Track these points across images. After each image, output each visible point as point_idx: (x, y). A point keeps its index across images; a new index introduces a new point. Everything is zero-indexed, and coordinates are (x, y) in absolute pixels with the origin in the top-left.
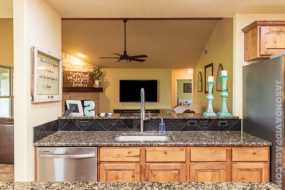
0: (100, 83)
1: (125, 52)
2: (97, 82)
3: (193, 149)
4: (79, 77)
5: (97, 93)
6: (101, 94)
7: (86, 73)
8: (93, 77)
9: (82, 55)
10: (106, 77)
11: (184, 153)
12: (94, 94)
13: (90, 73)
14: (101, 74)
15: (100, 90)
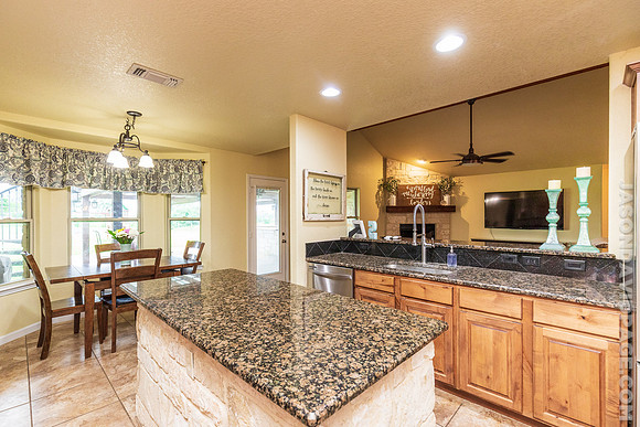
0: (451, 199)
1: (471, 150)
2: (446, 198)
3: (463, 290)
4: (419, 191)
5: (448, 214)
6: (453, 214)
7: (430, 186)
8: (439, 190)
9: (422, 162)
10: (462, 190)
11: (449, 292)
12: (443, 215)
13: (435, 186)
14: (453, 186)
15: (452, 209)
